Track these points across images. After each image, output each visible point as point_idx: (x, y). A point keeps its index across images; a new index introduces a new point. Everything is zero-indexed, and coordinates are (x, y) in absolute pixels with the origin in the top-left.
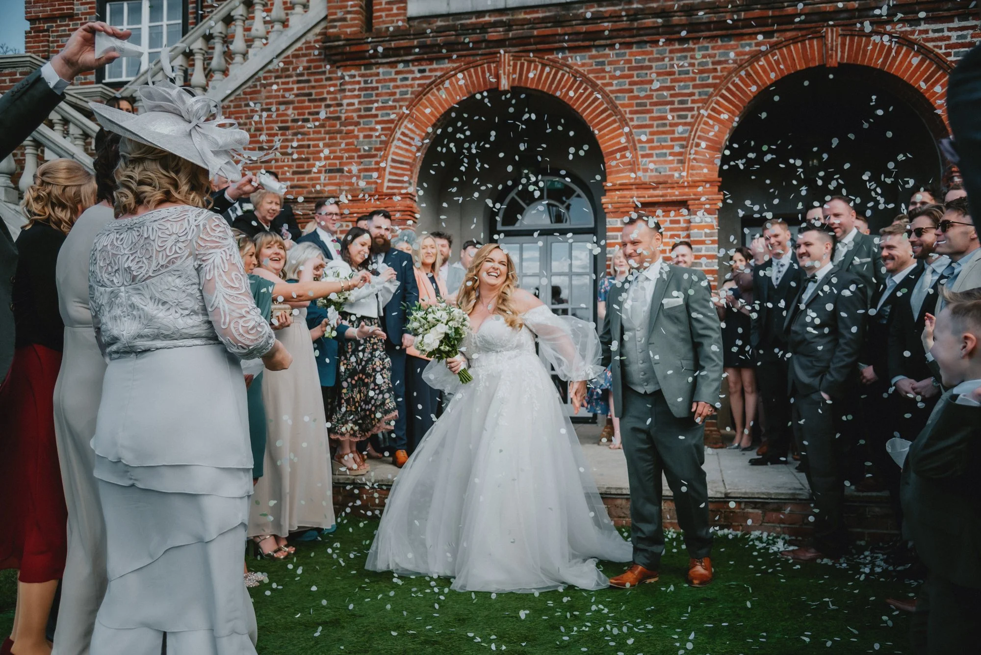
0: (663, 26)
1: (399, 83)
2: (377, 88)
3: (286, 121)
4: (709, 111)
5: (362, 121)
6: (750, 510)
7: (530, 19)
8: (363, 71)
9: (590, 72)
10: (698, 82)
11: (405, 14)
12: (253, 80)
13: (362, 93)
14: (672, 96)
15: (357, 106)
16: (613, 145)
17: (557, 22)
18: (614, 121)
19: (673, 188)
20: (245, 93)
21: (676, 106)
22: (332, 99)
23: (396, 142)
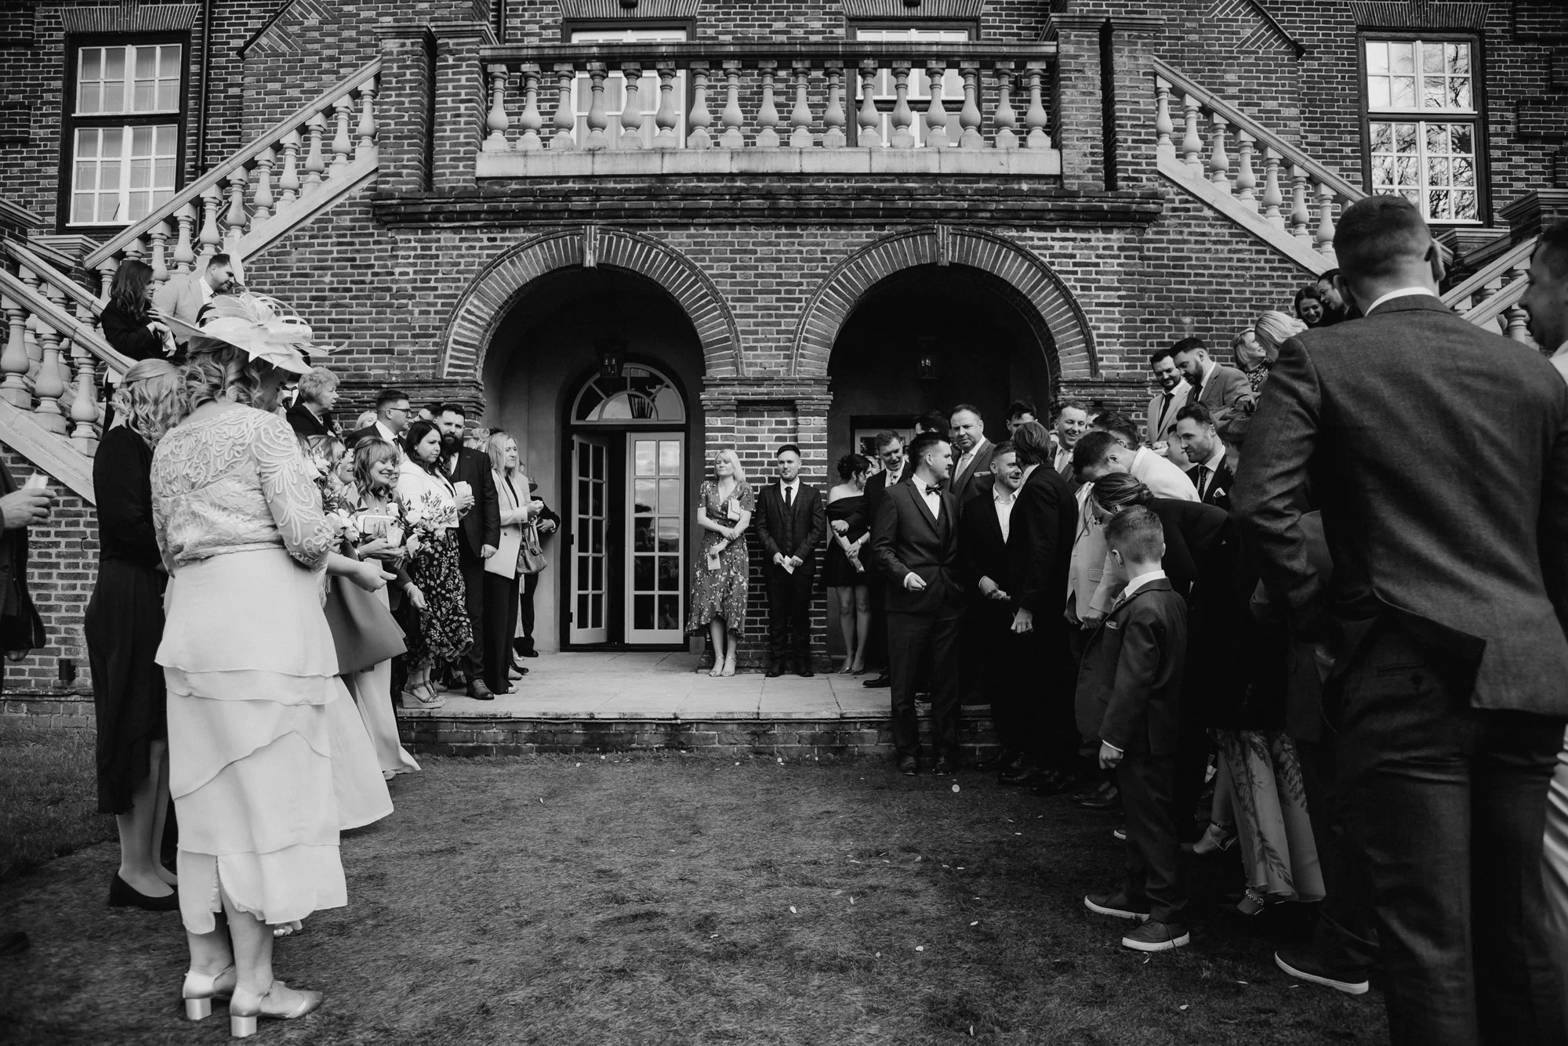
0: (769, 208)
1: (464, 252)
2: (437, 257)
3: (323, 290)
4: (818, 303)
5: (417, 294)
6: (866, 731)
7: (620, 190)
8: (420, 236)
9: (688, 252)
10: (806, 271)
11: (473, 174)
12: (282, 238)
13: (419, 261)
14: (778, 284)
15: (411, 276)
16: (714, 335)
17: (652, 194)
18: (715, 309)
19: (779, 385)
20: (270, 254)
21: (783, 295)
22: (380, 266)
23: (459, 320)
